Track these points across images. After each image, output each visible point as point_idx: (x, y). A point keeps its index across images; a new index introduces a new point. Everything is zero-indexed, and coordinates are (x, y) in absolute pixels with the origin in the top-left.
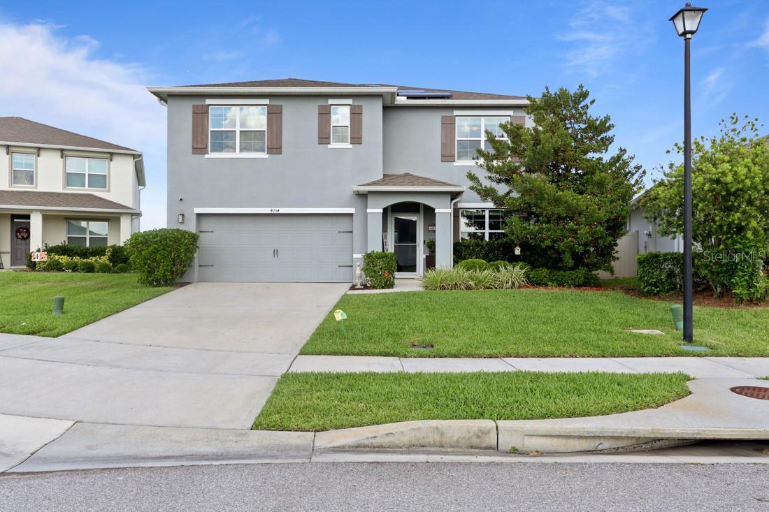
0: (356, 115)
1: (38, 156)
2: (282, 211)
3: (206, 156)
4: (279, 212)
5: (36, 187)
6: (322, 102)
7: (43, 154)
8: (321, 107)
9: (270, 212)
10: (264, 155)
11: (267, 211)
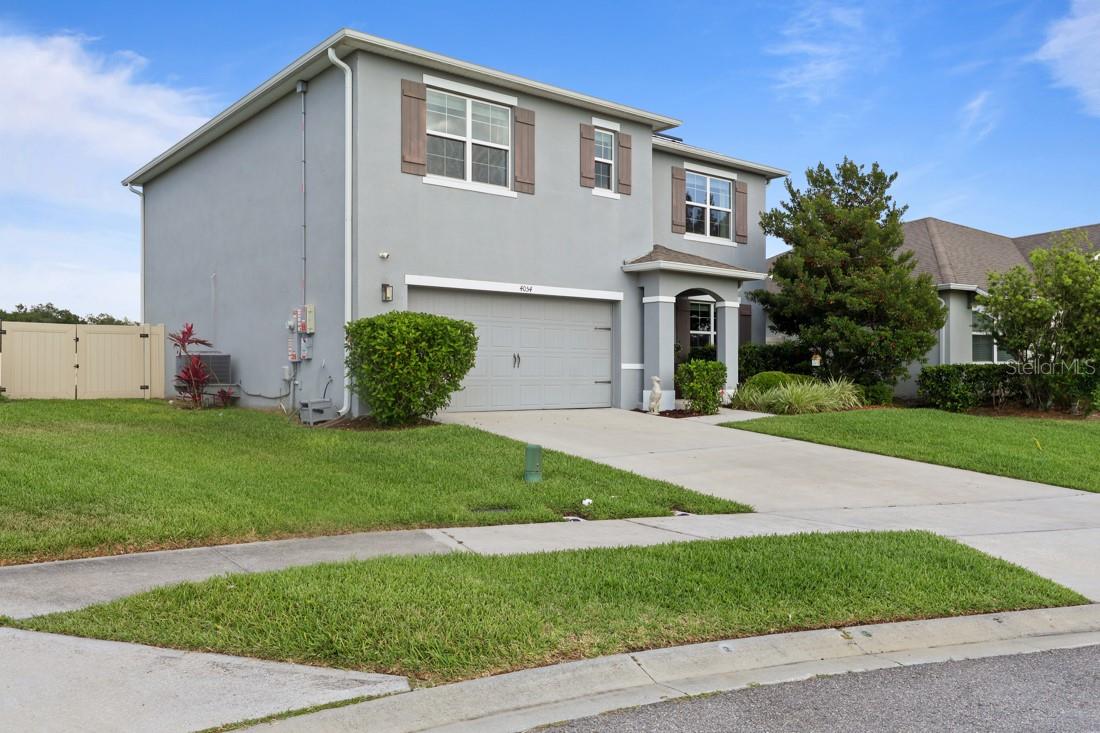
0: (625, 149)
2: (537, 290)
3: (424, 179)
4: (533, 292)
6: (582, 119)
8: (584, 127)
9: (519, 291)
10: (509, 192)
11: (514, 288)
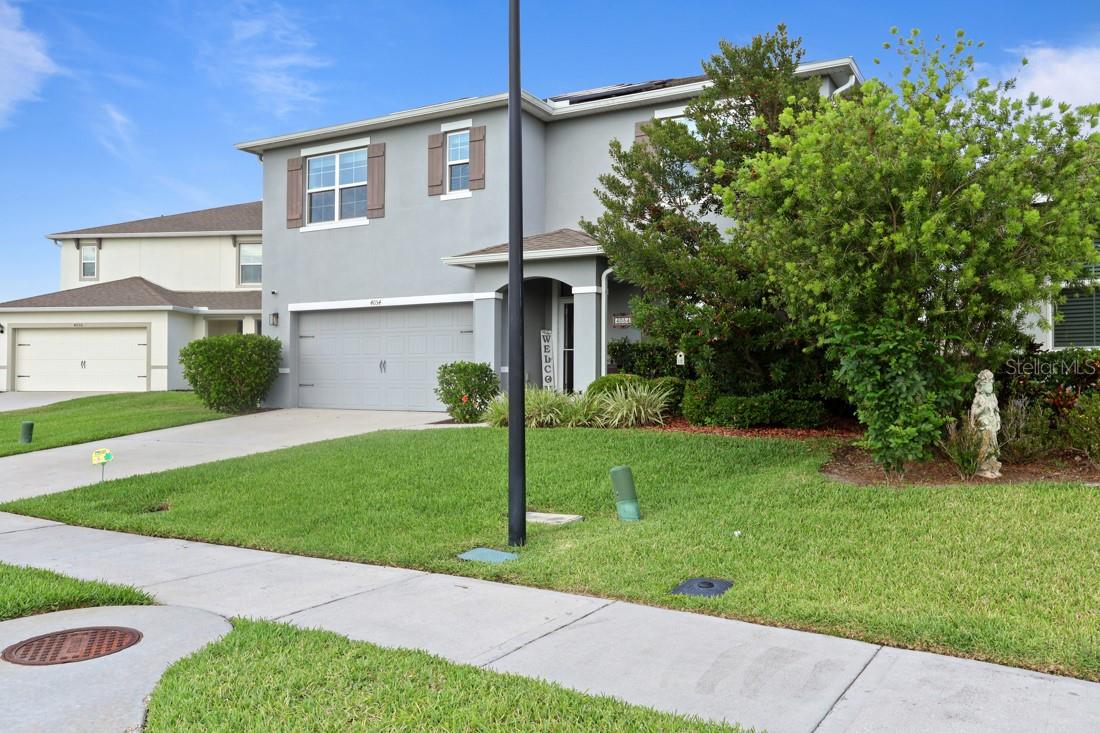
0: (477, 143)
1: (100, 248)
2: (386, 302)
3: (302, 230)
4: (382, 305)
5: (98, 279)
6: (431, 131)
7: (105, 245)
8: (432, 138)
9: (370, 305)
10: (364, 221)
11: (365, 303)
